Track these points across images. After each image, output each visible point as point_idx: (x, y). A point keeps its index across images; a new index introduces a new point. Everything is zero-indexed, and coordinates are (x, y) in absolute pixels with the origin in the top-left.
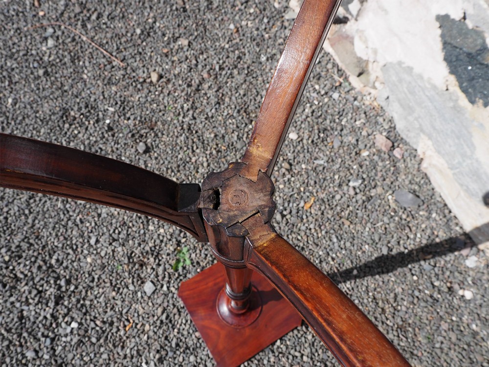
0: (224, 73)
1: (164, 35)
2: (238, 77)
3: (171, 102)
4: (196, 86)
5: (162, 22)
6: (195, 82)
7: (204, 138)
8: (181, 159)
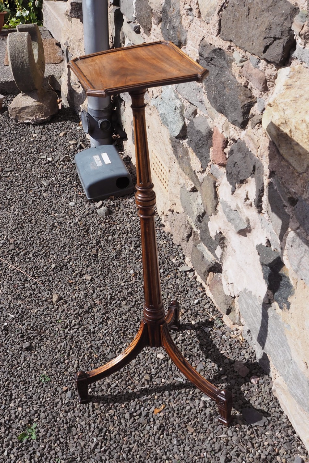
0: (114, 302)
1: (73, 271)
2: (125, 307)
3: (62, 317)
4: (87, 309)
5: (75, 262)
6: (87, 305)
7: (82, 347)
8: (56, 359)
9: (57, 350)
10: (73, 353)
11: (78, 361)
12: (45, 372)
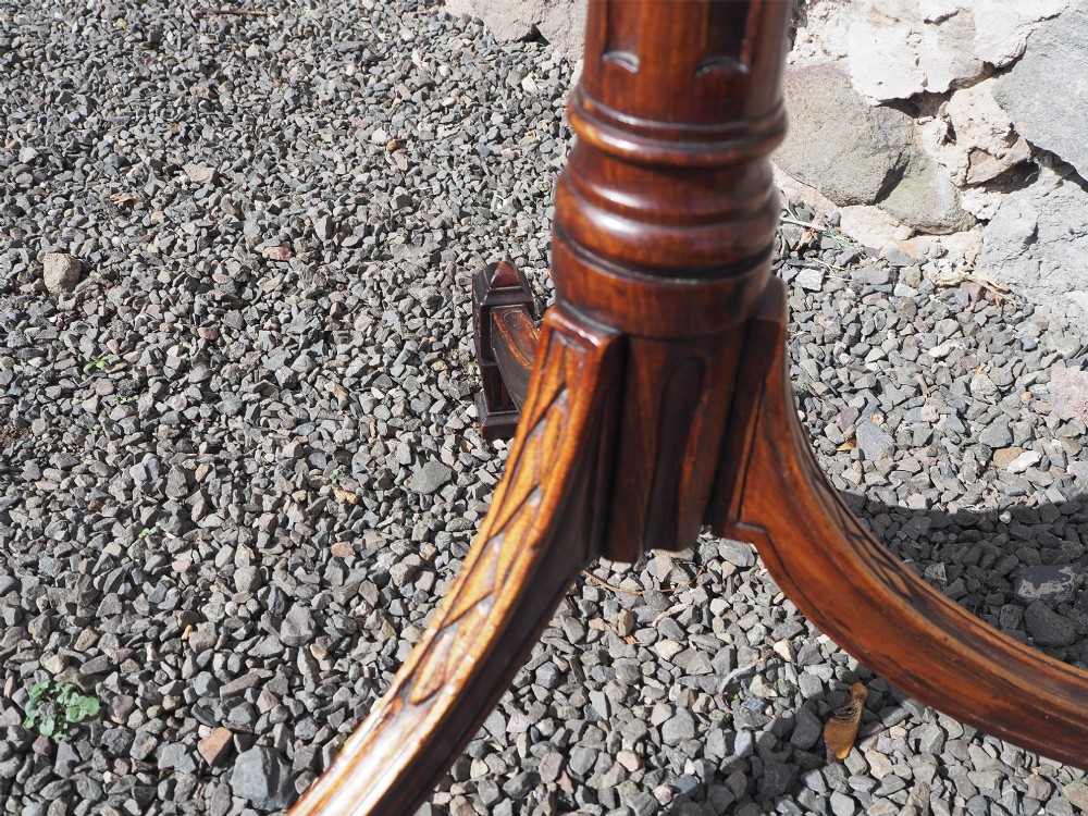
0: (349, 241)
1: (125, 164)
2: (407, 252)
3: (111, 346)
4: (230, 288)
6: (226, 272)
7: (251, 467)
8: (115, 561)
9: (108, 512)
10: (209, 508)
11: (251, 544)
12: (54, 664)
